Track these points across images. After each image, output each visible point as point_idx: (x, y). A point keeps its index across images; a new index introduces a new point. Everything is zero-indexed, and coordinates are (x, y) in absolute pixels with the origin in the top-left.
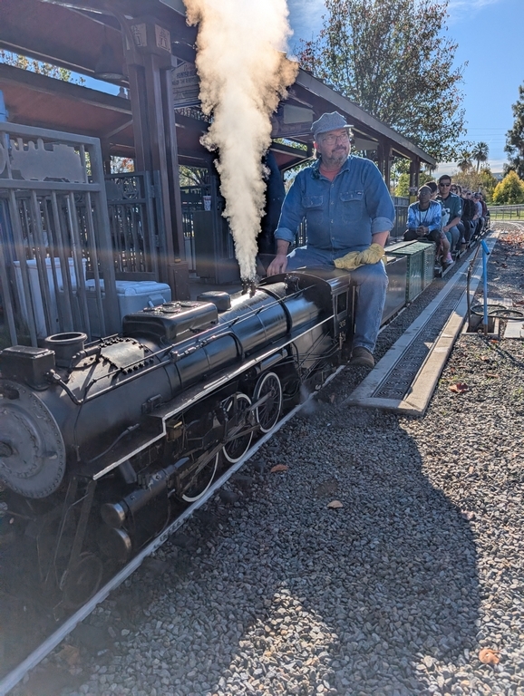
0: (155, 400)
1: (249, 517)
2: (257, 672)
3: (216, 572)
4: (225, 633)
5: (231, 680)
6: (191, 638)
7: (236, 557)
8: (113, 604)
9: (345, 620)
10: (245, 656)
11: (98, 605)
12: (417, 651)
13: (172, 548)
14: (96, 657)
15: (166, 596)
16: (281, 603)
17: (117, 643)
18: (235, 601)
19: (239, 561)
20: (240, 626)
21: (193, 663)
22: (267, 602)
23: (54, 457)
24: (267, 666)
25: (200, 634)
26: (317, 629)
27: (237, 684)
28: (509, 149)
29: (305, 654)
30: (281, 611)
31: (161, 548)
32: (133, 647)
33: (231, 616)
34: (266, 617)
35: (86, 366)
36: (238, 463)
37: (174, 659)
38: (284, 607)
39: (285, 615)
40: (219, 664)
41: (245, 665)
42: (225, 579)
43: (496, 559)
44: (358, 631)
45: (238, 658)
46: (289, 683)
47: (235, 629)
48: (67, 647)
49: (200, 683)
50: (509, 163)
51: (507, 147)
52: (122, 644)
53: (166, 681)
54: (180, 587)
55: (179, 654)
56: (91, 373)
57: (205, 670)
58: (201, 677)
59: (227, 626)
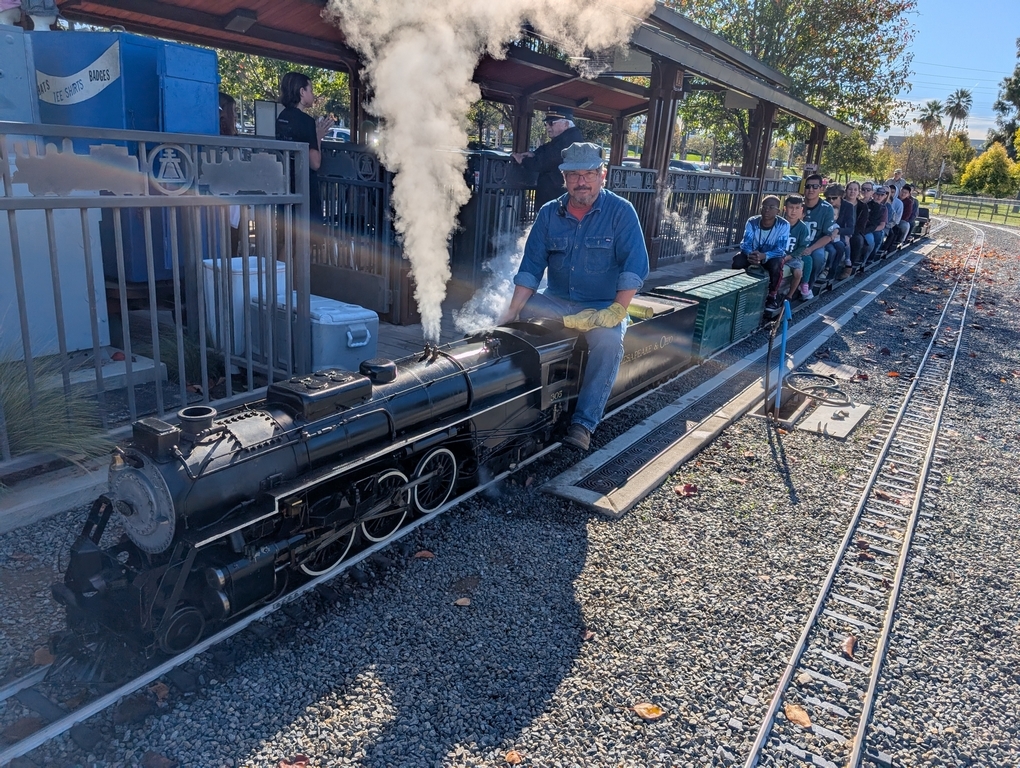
0: (273, 479)
1: (371, 600)
2: (311, 733)
3: (315, 646)
4: (299, 699)
5: (287, 735)
6: (268, 697)
7: (339, 636)
8: (210, 656)
9: (410, 707)
10: (307, 719)
11: (196, 655)
12: (457, 742)
13: (282, 617)
14: (182, 696)
15: (260, 658)
16: (360, 684)
17: (204, 690)
18: (319, 674)
19: (341, 640)
20: (315, 695)
21: (260, 716)
22: (348, 679)
23: (166, 522)
24: (321, 730)
25: (278, 695)
26: (381, 710)
27: (291, 739)
28: (1001, 107)
29: (360, 727)
30: (359, 689)
31: (272, 615)
32: (216, 695)
33: (311, 686)
34: (343, 693)
35: (211, 442)
36: (382, 542)
37: (247, 711)
38: (362, 687)
39: (360, 693)
40: (283, 721)
41: (304, 726)
42: (321, 654)
43: (585, 681)
44: (414, 716)
45: (301, 719)
46: (333, 745)
47: (309, 697)
48: (160, 684)
49: (262, 732)
50: (997, 129)
51: (999, 103)
52: (209, 691)
53: (233, 726)
54: (276, 653)
55: (252, 707)
56: (214, 448)
57: (269, 724)
58: (264, 728)
59: (304, 694)
